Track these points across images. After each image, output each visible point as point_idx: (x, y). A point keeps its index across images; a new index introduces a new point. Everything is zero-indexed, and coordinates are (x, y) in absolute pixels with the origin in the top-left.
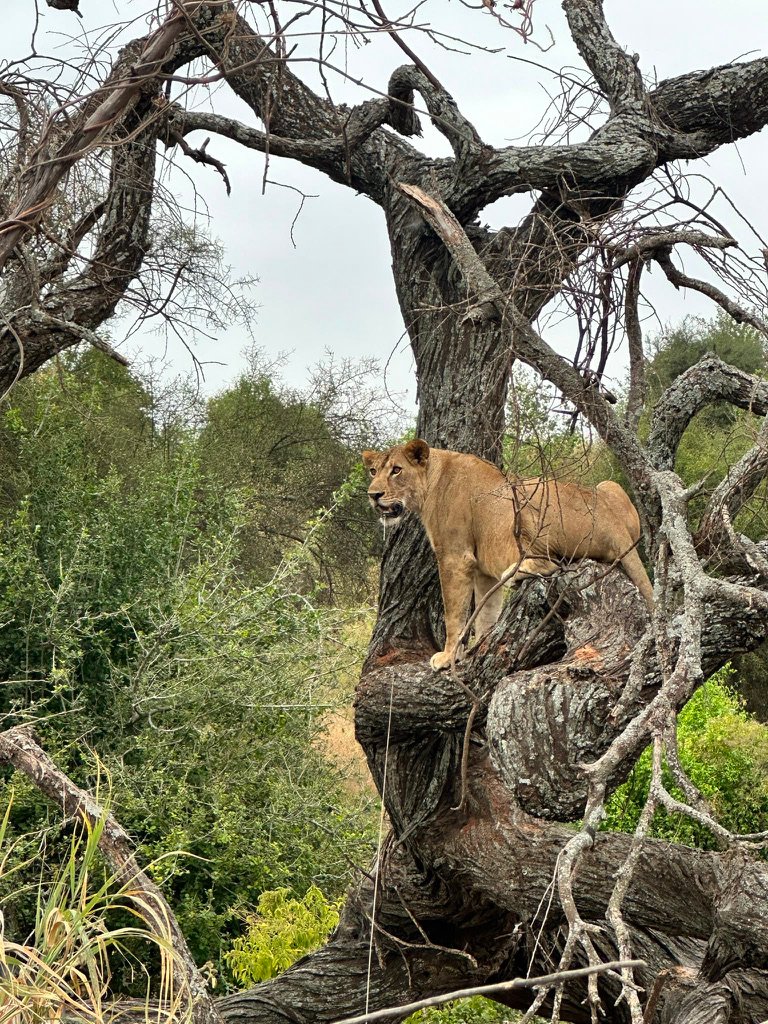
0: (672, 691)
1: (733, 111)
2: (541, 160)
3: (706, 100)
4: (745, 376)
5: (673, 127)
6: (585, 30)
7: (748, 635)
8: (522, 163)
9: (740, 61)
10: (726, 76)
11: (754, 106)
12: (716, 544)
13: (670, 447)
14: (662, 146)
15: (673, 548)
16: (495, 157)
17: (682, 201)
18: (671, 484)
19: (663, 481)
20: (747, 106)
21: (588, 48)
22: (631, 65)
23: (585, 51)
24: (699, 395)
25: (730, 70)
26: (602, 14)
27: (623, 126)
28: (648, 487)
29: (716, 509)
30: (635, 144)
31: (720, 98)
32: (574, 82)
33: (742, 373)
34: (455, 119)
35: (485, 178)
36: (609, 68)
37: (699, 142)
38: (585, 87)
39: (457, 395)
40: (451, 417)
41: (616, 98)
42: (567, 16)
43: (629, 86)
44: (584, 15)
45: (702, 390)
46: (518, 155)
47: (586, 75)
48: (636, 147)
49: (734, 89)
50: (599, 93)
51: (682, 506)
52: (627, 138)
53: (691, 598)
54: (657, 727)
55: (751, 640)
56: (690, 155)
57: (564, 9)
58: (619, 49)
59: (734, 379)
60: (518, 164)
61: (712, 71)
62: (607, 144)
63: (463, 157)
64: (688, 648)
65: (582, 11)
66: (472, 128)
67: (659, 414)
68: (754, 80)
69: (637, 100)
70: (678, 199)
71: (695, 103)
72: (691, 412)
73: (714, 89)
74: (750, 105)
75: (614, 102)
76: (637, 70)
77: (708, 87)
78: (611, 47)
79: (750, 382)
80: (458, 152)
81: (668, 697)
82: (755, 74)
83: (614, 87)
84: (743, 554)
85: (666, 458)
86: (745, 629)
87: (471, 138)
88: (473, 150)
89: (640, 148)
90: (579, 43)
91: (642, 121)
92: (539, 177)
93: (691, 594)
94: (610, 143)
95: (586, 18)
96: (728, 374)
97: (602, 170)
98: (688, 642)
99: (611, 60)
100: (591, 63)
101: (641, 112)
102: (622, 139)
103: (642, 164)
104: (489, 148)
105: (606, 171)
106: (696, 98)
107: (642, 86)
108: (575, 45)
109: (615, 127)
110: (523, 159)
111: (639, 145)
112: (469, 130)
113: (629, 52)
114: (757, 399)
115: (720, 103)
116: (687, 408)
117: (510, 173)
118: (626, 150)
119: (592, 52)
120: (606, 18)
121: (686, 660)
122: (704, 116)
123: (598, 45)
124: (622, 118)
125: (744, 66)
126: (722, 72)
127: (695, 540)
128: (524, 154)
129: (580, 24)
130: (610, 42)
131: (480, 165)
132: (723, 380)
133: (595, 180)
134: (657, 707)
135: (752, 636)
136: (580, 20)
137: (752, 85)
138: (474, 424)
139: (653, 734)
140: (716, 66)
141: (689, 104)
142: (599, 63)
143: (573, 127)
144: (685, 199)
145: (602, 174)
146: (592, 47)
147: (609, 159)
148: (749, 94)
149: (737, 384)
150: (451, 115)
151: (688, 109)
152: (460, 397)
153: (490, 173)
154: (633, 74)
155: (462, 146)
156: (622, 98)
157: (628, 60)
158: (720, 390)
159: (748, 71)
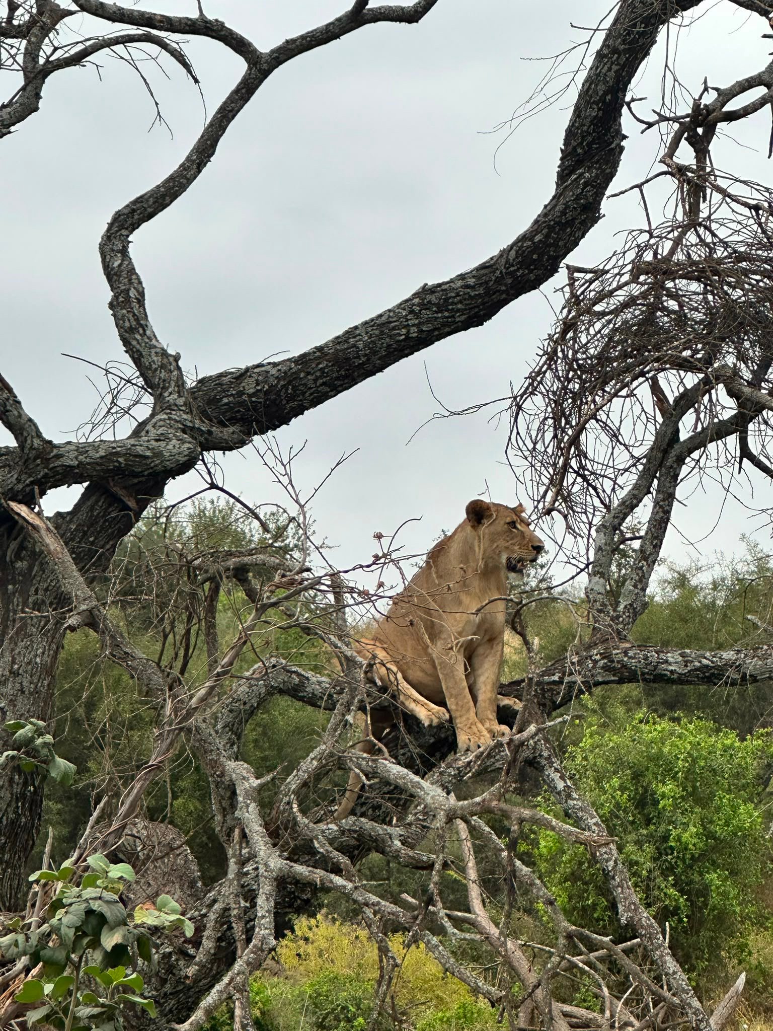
0: (250, 960)
1: (267, 407)
2: (98, 455)
3: (241, 396)
4: (303, 673)
5: (211, 420)
6: (131, 330)
7: (296, 898)
8: (80, 457)
9: (271, 360)
10: (259, 374)
11: (284, 402)
12: (286, 829)
13: (236, 735)
14: (202, 439)
15: (247, 831)
16: (55, 451)
17: (217, 488)
18: (245, 775)
19: (238, 771)
20: (277, 402)
21: (134, 347)
22: (174, 364)
23: (132, 350)
24: (263, 690)
25: (263, 369)
26: (146, 316)
27: (168, 422)
28: (222, 775)
29: (286, 799)
30: (183, 441)
31: (253, 395)
32: (121, 378)
33: (300, 670)
34: (20, 416)
35: (46, 470)
36: (154, 366)
37: (235, 436)
38: (129, 381)
39: (16, 667)
40: (10, 687)
41: (161, 394)
42: (114, 315)
43: (173, 384)
44: (130, 316)
45: (265, 685)
46: (76, 450)
47: (130, 369)
48: (183, 443)
49: (266, 387)
50: (143, 388)
51: (255, 794)
52: (175, 435)
53: (266, 878)
54: (238, 992)
55: (299, 901)
56: (226, 447)
57: (111, 308)
58: (163, 349)
59: (294, 676)
60: (76, 458)
61: (247, 370)
62: (157, 440)
63: (26, 451)
64: (263, 921)
65: (128, 312)
66: (35, 425)
67: (227, 706)
68: (284, 378)
69: (180, 396)
70: (213, 486)
71: (231, 399)
72: (255, 705)
73: (249, 386)
74: (280, 402)
75: (159, 398)
76: (179, 368)
77: (243, 384)
78: (155, 347)
79: (307, 679)
80: (22, 445)
81: (247, 965)
82: (285, 373)
83: (159, 384)
84: (311, 841)
85: (232, 745)
86: (293, 893)
87: (34, 434)
88: (36, 445)
89: (187, 445)
90: (126, 342)
91: (185, 416)
92: (95, 470)
93: (266, 874)
94: (160, 440)
95: (132, 319)
96: (288, 671)
97: (152, 465)
98: (263, 917)
99: (155, 359)
100: (137, 361)
101: (183, 408)
102: (171, 436)
103: (189, 460)
104: (50, 442)
105: (156, 466)
106: (232, 395)
107: (184, 383)
108: (121, 343)
109: (162, 423)
110: (81, 453)
111: (186, 442)
112: (33, 427)
113: (171, 351)
114: (313, 693)
115: (254, 399)
116: (253, 701)
117: (69, 466)
118: (174, 446)
119: (138, 351)
120: (149, 319)
121: (262, 932)
122: (239, 411)
123: (143, 344)
124: (167, 414)
125: (275, 365)
126: (256, 370)
127: (266, 826)
128: (81, 449)
129: (127, 324)
130: (154, 342)
131: (42, 459)
132: (283, 677)
133: (146, 473)
134: (238, 974)
135: (299, 898)
136: (127, 321)
137: (282, 383)
138: (31, 694)
139: (234, 998)
140: (250, 364)
141: (225, 400)
142: (145, 361)
143: (118, 419)
144: (220, 485)
145: (152, 468)
146: (138, 346)
147: (158, 454)
148: (280, 391)
149: (296, 680)
150: (16, 413)
151: (226, 404)
152: (19, 668)
153: (51, 466)
154: (175, 373)
155: (26, 440)
156: (166, 394)
157: (171, 359)
158: (281, 686)
159: (279, 370)
